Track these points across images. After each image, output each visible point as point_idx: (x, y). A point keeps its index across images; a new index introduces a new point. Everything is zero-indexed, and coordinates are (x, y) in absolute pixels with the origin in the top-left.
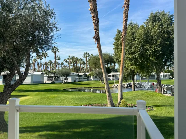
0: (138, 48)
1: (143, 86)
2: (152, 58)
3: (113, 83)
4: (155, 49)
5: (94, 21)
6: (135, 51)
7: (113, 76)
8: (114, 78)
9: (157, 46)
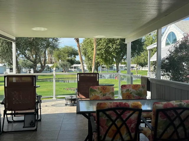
0: (103, 46)
1: (103, 76)
2: (114, 53)
4: (115, 48)
6: (102, 48)
7: (75, 68)
8: (76, 70)
9: (117, 45)
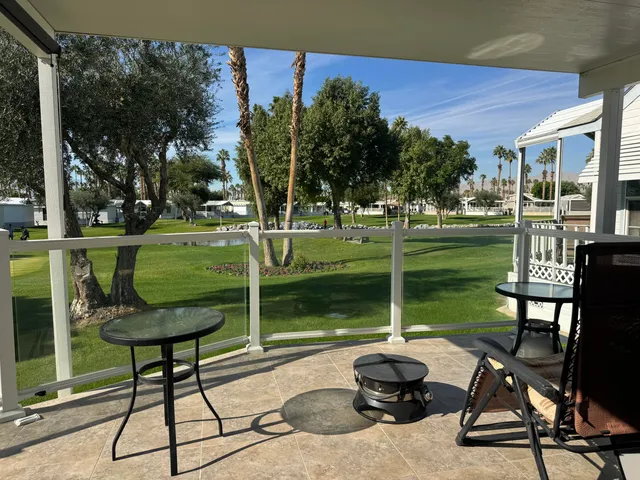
3: (218, 224)
5: (240, 89)
7: (210, 208)
8: (213, 213)
